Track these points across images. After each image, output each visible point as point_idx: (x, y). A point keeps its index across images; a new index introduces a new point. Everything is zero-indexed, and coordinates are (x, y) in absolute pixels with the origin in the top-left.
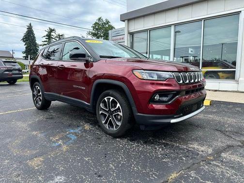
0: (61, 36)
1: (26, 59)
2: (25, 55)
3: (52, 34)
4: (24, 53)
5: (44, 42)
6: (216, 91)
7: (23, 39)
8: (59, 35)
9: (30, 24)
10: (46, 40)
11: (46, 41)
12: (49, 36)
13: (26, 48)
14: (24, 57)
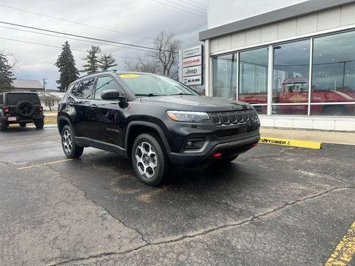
0: (108, 57)
1: (61, 91)
2: (59, 85)
3: (96, 55)
4: (58, 82)
5: (85, 66)
6: (331, 131)
7: (57, 63)
8: (105, 57)
9: (67, 43)
10: (88, 64)
11: (88, 66)
12: (92, 59)
13: (61, 75)
14: (58, 88)
